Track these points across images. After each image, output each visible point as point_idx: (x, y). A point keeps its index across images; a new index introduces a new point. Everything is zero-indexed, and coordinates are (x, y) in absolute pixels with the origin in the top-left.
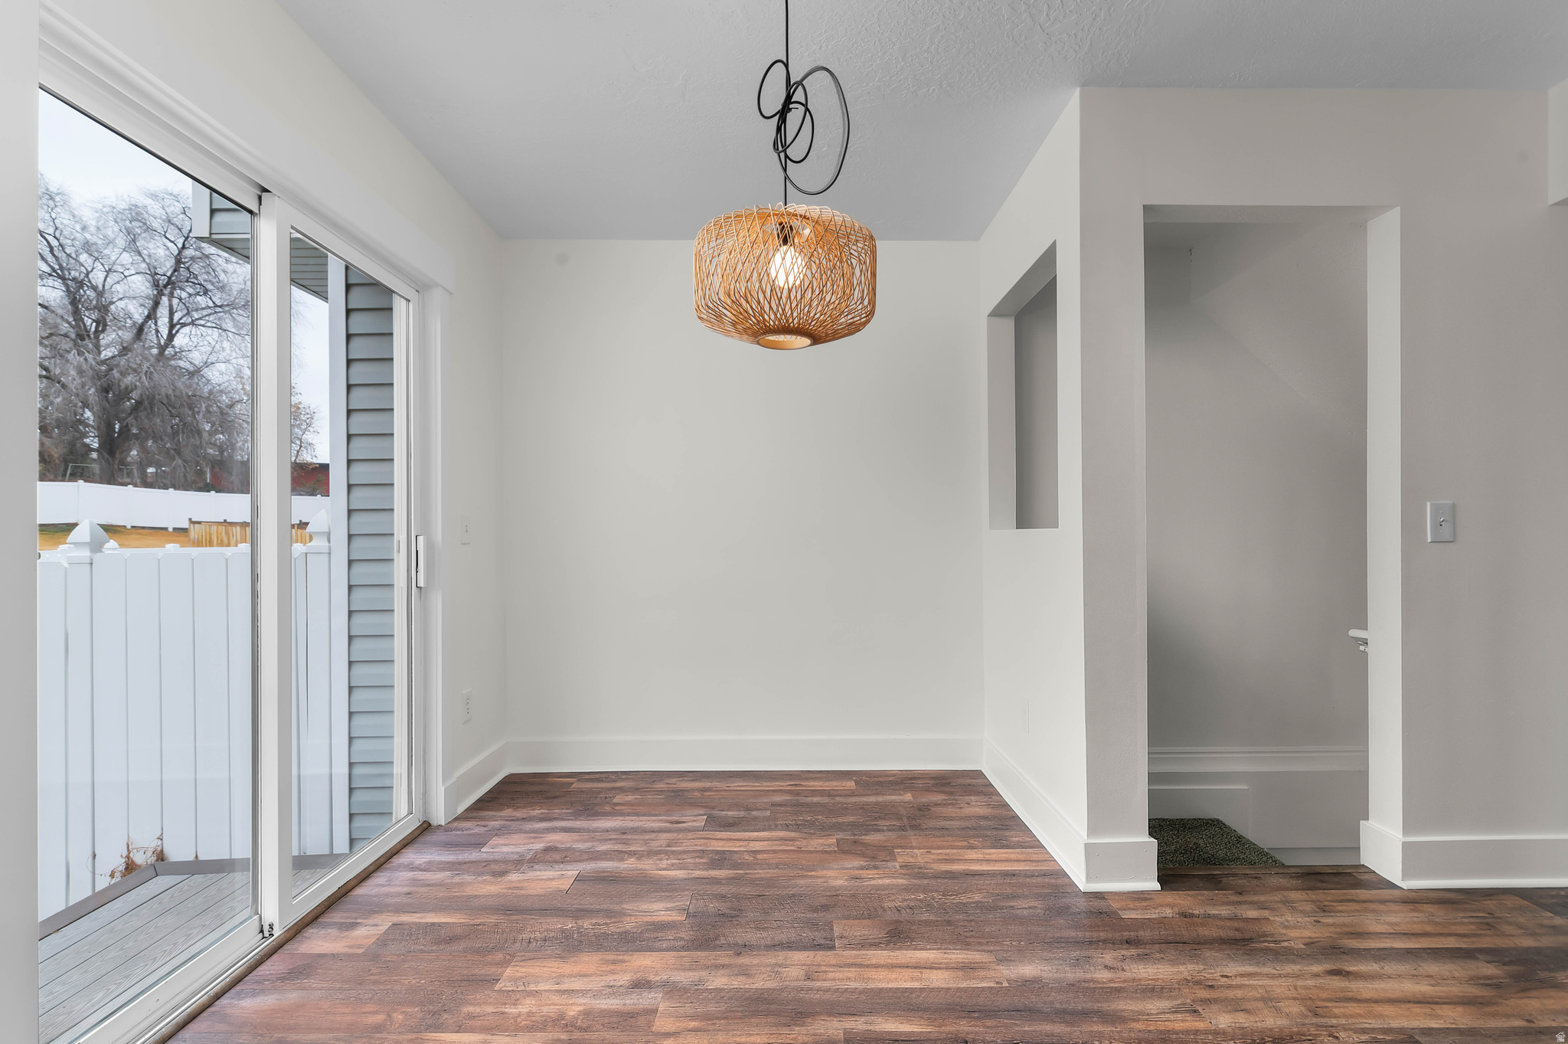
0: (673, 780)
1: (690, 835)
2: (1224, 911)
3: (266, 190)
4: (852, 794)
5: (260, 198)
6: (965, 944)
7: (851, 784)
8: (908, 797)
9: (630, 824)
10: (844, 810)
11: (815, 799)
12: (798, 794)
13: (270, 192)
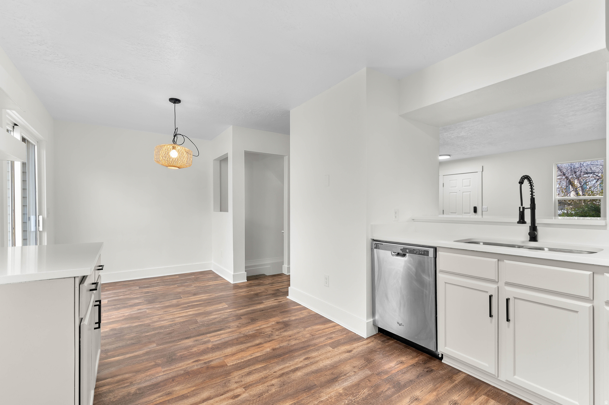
0: (122, 283)
1: (136, 290)
2: (257, 282)
3: (16, 125)
4: (178, 278)
5: (13, 127)
6: (209, 293)
7: (178, 277)
8: (193, 277)
9: (116, 292)
10: (177, 281)
11: (169, 280)
12: (163, 280)
13: (18, 125)
